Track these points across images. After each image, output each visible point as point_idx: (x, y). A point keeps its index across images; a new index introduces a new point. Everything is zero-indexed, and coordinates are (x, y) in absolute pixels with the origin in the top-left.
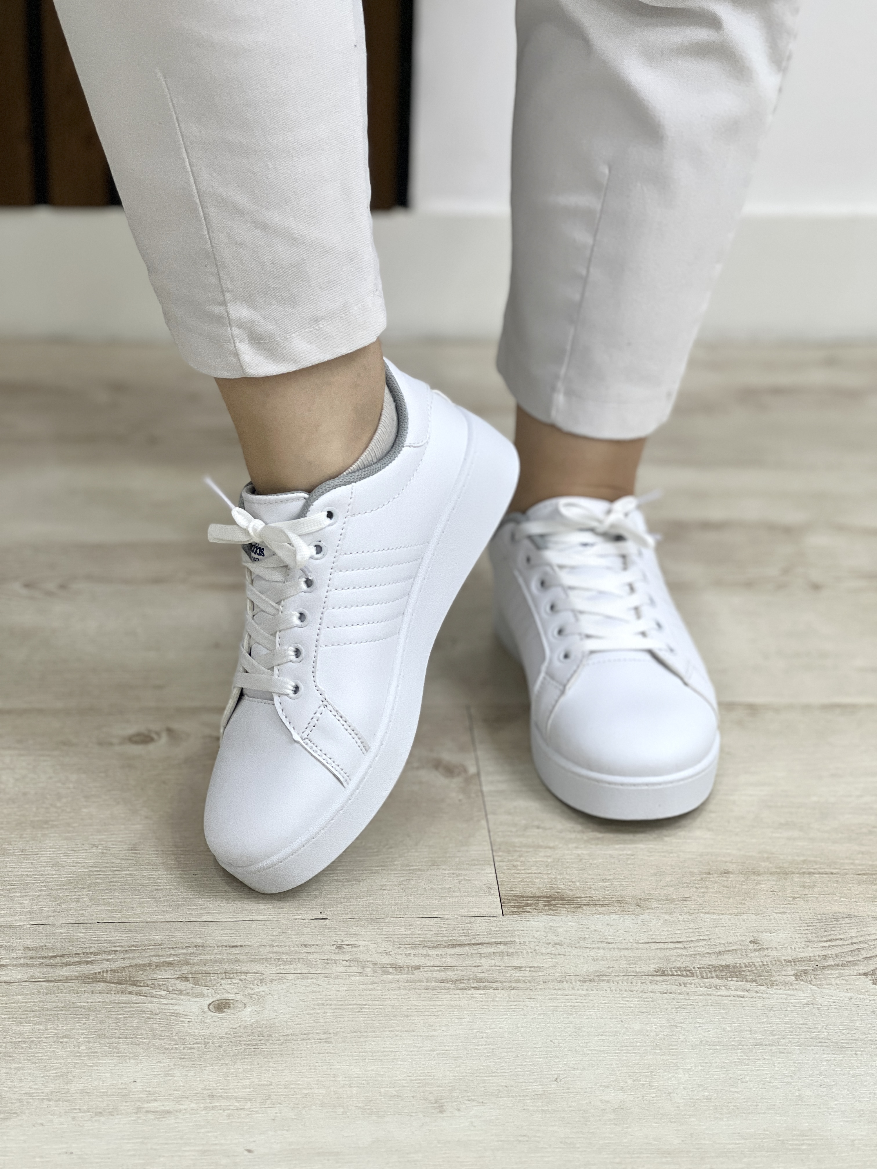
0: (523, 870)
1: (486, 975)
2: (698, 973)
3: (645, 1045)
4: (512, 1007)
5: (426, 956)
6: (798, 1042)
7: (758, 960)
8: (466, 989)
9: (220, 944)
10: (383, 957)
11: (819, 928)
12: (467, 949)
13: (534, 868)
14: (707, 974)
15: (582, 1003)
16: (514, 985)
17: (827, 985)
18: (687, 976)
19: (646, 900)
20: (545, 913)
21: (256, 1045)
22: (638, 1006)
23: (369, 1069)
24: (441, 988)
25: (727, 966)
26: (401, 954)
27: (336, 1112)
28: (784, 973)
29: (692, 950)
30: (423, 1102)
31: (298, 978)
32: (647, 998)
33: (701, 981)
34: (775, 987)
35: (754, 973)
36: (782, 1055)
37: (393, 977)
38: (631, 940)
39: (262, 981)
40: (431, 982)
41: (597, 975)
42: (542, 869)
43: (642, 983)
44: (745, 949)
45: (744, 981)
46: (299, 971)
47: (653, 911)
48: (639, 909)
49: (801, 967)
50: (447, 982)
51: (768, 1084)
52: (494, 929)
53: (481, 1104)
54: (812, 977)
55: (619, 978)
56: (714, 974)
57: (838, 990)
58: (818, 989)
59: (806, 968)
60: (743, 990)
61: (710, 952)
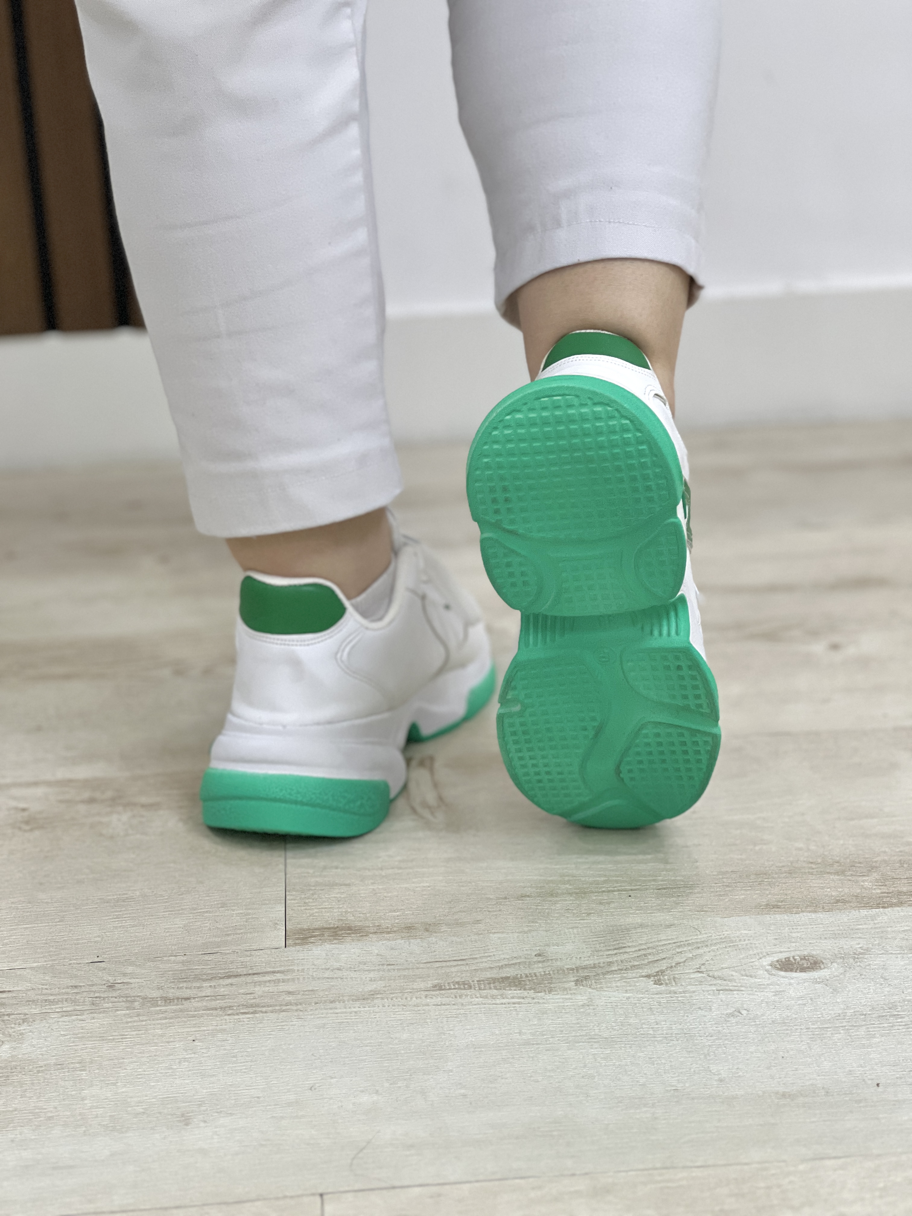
0: (313, 906)
1: (257, 1001)
2: (477, 986)
3: (409, 1052)
4: (278, 1027)
5: (199, 988)
6: (567, 1040)
7: (541, 970)
8: (234, 1015)
10: (153, 992)
11: (609, 938)
12: (243, 979)
13: (327, 904)
14: (485, 986)
15: (352, 1019)
16: (284, 1008)
17: (607, 987)
18: (465, 989)
19: (435, 924)
20: (329, 943)
21: (8, 1076)
22: (408, 1018)
24: (208, 1015)
25: (508, 978)
26: (174, 988)
27: (77, 1131)
28: (564, 980)
29: (475, 966)
30: (169, 1117)
31: (62, 1016)
32: (419, 1011)
33: (478, 993)
34: (553, 993)
35: (534, 982)
36: (548, 1052)
37: (161, 1008)
38: (414, 961)
39: (24, 1021)
40: (199, 1011)
41: (372, 993)
42: (334, 904)
43: (417, 998)
44: (529, 962)
45: (523, 989)
46: (64, 1009)
47: (442, 934)
48: (427, 933)
49: (583, 973)
50: (216, 1009)
51: (529, 1078)
52: (274, 960)
53: (229, 1115)
54: (593, 982)
55: (394, 995)
56: (492, 985)
57: (617, 992)
58: (597, 992)
59: (588, 974)
60: (519, 998)
61: (493, 966)
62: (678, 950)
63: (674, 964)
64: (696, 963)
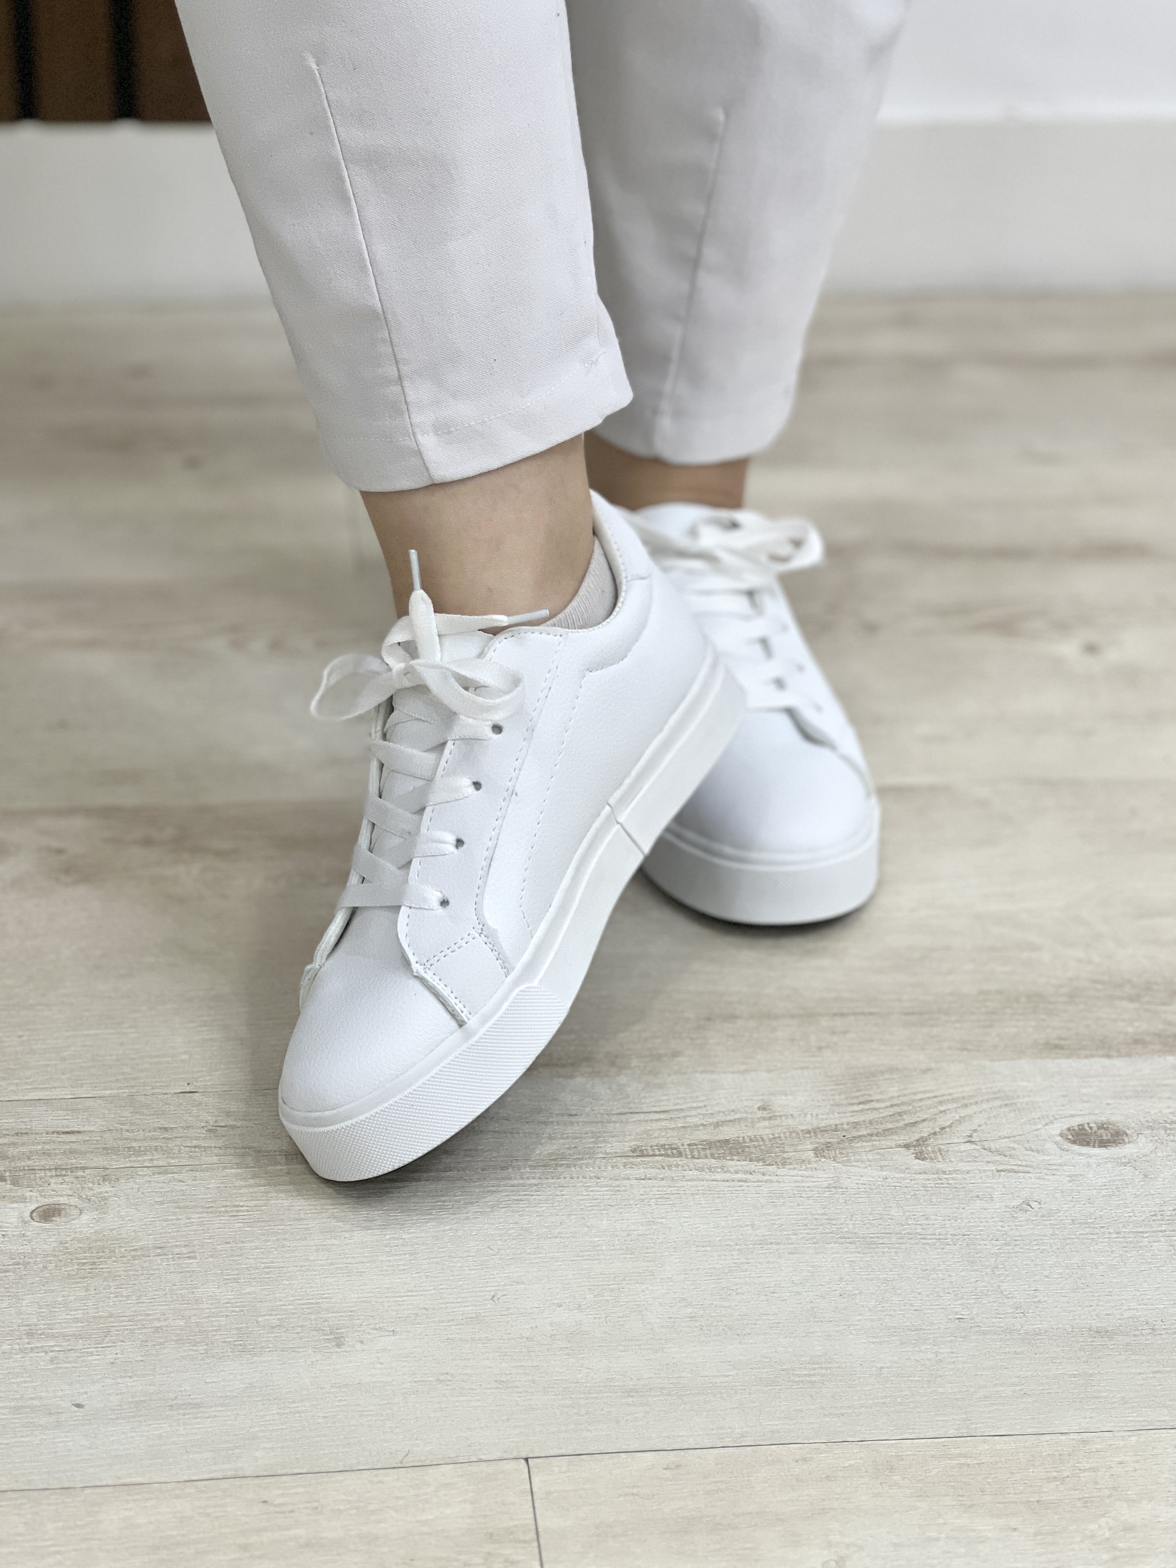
2: (688, 1152)
3: (613, 1248)
4: (438, 1204)
6: (814, 1238)
7: (767, 1131)
9: (51, 1130)
10: (269, 1142)
11: (851, 1086)
14: (699, 1153)
15: (533, 1195)
16: (443, 1174)
17: (856, 1161)
18: (673, 1156)
19: (623, 1056)
21: (94, 1263)
22: (605, 1197)
23: (244, 1292)
25: (727, 1141)
27: (197, 1350)
28: (800, 1147)
29: (682, 1121)
30: (315, 1333)
31: (154, 1174)
32: (618, 1186)
33: (691, 1163)
34: (787, 1167)
35: (761, 1150)
36: (792, 1256)
37: (282, 1168)
38: (602, 1110)
39: (105, 1178)
41: (554, 1157)
43: (613, 1167)
44: (752, 1118)
45: (748, 1160)
46: (155, 1163)
47: (634, 1072)
48: (613, 1069)
49: (823, 1139)
51: (772, 1295)
53: (391, 1334)
54: (837, 1152)
55: (582, 1162)
56: (708, 1152)
57: (870, 1168)
58: (844, 1167)
59: (830, 1140)
60: (746, 1172)
61: (705, 1123)
62: (941, 1108)
63: (937, 1130)
64: (965, 1129)
